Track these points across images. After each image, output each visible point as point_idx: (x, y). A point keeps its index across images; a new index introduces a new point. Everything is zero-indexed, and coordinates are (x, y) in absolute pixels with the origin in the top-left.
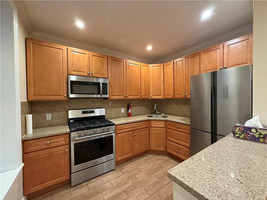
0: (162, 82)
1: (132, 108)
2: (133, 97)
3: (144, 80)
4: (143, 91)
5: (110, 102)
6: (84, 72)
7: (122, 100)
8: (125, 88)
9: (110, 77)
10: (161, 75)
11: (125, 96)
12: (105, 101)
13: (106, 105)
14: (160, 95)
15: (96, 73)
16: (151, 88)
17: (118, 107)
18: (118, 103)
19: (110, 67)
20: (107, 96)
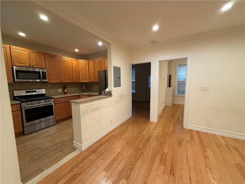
0: (88, 72)
1: (67, 88)
2: (67, 81)
3: (75, 70)
4: (75, 77)
5: (49, 85)
6: (26, 64)
7: (59, 83)
8: (60, 75)
9: (47, 67)
10: (86, 67)
11: (60, 81)
12: (44, 84)
13: (46, 87)
14: (86, 80)
15: (36, 65)
16: (80, 75)
17: (55, 88)
18: (55, 85)
19: (47, 61)
20: (47, 80)
